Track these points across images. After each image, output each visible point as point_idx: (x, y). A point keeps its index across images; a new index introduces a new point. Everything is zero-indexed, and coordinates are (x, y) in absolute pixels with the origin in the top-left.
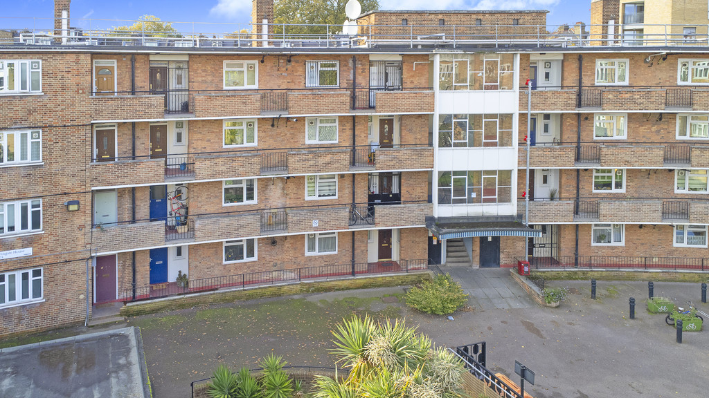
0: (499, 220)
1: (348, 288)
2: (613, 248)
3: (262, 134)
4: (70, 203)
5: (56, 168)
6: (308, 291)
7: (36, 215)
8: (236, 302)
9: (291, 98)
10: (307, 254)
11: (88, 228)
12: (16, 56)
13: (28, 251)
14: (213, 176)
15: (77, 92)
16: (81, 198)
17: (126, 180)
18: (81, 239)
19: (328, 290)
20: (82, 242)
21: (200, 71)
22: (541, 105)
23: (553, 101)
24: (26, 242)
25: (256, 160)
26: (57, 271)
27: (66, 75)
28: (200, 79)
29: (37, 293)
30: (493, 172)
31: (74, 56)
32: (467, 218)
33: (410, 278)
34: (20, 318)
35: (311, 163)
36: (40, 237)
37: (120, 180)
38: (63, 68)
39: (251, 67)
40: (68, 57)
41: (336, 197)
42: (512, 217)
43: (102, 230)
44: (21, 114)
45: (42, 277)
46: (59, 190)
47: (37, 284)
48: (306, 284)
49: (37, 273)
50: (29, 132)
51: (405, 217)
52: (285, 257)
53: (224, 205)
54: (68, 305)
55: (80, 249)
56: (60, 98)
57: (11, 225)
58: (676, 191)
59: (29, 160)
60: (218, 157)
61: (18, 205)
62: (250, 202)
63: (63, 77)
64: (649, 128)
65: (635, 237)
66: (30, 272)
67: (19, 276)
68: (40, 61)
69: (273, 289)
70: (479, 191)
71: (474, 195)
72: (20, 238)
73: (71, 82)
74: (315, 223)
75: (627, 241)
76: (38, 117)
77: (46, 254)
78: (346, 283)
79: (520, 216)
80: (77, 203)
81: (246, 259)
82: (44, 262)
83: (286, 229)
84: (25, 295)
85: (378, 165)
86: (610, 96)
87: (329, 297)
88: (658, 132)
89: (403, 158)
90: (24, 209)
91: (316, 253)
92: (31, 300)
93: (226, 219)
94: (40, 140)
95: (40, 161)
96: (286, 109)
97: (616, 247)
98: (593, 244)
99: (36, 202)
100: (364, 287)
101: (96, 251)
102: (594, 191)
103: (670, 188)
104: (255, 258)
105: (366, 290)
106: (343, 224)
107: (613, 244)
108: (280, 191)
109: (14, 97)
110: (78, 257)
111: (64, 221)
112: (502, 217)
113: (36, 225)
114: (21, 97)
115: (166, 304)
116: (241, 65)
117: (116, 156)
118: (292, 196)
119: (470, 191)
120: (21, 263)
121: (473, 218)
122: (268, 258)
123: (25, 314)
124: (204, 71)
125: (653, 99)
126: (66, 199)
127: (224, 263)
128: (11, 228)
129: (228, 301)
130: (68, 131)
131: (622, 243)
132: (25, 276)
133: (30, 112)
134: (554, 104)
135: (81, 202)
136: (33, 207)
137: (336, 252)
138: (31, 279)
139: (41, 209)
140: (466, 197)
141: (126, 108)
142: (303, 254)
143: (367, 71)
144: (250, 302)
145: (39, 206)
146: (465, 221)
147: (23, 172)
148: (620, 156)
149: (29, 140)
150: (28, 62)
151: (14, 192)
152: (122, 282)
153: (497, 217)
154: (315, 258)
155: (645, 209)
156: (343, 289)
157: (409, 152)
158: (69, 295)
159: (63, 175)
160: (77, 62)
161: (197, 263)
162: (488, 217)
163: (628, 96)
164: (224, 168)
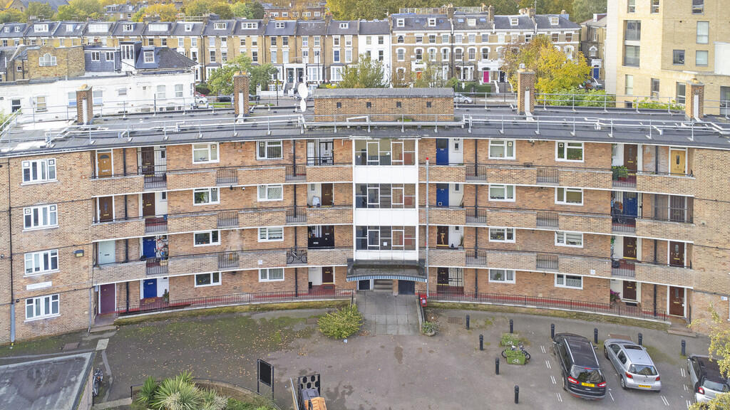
0: (405, 264)
1: (286, 309)
2: (506, 285)
3: (224, 195)
4: (77, 252)
5: (67, 229)
6: (255, 310)
7: (54, 260)
8: (199, 317)
9: (239, 173)
10: (261, 280)
11: (91, 267)
12: (38, 157)
13: (49, 284)
14: (181, 230)
15: (81, 177)
16: (85, 248)
17: (117, 235)
18: (86, 275)
19: (272, 309)
20: (86, 277)
21: (174, 152)
22: (438, 178)
23: (447, 174)
24: (48, 278)
25: (214, 218)
26: (68, 296)
27: (73, 167)
28: (175, 158)
29: (55, 310)
30: (401, 228)
31: (78, 154)
32: (380, 261)
33: (336, 302)
34: (43, 327)
35: (256, 219)
36: (57, 274)
37: (113, 235)
38: (71, 162)
39: (213, 146)
40: (73, 155)
41: (283, 240)
42: (415, 261)
43: (100, 269)
44: (42, 195)
45: (58, 300)
46: (70, 243)
47: (55, 305)
48: (254, 305)
49: (56, 297)
50: (48, 206)
51: (331, 259)
52: (243, 282)
53: (195, 246)
54: (77, 318)
55: (85, 281)
56: (69, 183)
57: (37, 267)
58: (557, 244)
59: (49, 225)
60: (184, 217)
61: (41, 255)
62: (216, 244)
63: (71, 169)
64: (534, 194)
65: (524, 278)
66: (51, 297)
67: (42, 299)
68: (55, 159)
69: (229, 308)
70: (389, 241)
71: (385, 244)
72: (43, 275)
73: (77, 171)
74: (260, 262)
75: (517, 280)
76: (54, 196)
77: (61, 285)
78: (285, 305)
79: (422, 261)
80: (83, 251)
81: (212, 284)
82: (60, 291)
83: (237, 266)
84: (47, 312)
85: (309, 221)
86: (493, 173)
87: (268, 316)
88: (540, 197)
89: (328, 216)
90: (46, 256)
91: (267, 280)
92: (51, 315)
93: (191, 259)
94: (56, 211)
95: (56, 225)
96: (237, 181)
97: (508, 284)
98: (490, 281)
99: (54, 251)
100: (299, 308)
101: (97, 282)
102: (490, 241)
103: (551, 241)
104: (220, 283)
105: (299, 311)
106: (282, 263)
107: (506, 281)
108: (238, 236)
109: (37, 184)
110: (84, 286)
111: (73, 264)
112: (408, 261)
113: (54, 266)
114: (42, 184)
115: (147, 317)
116: (206, 146)
117: (114, 218)
118: (248, 239)
119: (382, 241)
120: (44, 292)
121: (384, 261)
122: (229, 283)
123: (47, 324)
124: (178, 152)
125: (527, 176)
126: (75, 249)
127: (196, 286)
128: (37, 269)
129: (194, 316)
130: (75, 204)
131: (514, 282)
132: (47, 300)
133: (49, 194)
134: (449, 177)
135: (85, 251)
136: (52, 254)
137: (283, 280)
138: (51, 301)
139: (57, 256)
140: (379, 246)
141: (116, 186)
142: (257, 281)
143: (305, 146)
144: (209, 318)
145: (56, 254)
146: (378, 263)
147: (45, 233)
148: (502, 218)
149: (49, 212)
150: (46, 160)
151: (39, 246)
152: (119, 300)
153: (403, 261)
154: (267, 284)
155: (522, 259)
156: (282, 309)
157: (333, 211)
158: (77, 312)
159: (72, 233)
160: (81, 158)
161: (175, 287)
162: (396, 261)
163: (506, 173)
164: (189, 225)
